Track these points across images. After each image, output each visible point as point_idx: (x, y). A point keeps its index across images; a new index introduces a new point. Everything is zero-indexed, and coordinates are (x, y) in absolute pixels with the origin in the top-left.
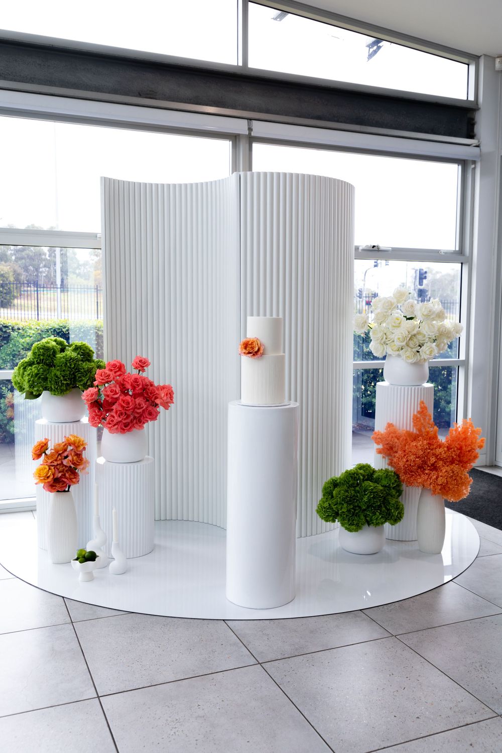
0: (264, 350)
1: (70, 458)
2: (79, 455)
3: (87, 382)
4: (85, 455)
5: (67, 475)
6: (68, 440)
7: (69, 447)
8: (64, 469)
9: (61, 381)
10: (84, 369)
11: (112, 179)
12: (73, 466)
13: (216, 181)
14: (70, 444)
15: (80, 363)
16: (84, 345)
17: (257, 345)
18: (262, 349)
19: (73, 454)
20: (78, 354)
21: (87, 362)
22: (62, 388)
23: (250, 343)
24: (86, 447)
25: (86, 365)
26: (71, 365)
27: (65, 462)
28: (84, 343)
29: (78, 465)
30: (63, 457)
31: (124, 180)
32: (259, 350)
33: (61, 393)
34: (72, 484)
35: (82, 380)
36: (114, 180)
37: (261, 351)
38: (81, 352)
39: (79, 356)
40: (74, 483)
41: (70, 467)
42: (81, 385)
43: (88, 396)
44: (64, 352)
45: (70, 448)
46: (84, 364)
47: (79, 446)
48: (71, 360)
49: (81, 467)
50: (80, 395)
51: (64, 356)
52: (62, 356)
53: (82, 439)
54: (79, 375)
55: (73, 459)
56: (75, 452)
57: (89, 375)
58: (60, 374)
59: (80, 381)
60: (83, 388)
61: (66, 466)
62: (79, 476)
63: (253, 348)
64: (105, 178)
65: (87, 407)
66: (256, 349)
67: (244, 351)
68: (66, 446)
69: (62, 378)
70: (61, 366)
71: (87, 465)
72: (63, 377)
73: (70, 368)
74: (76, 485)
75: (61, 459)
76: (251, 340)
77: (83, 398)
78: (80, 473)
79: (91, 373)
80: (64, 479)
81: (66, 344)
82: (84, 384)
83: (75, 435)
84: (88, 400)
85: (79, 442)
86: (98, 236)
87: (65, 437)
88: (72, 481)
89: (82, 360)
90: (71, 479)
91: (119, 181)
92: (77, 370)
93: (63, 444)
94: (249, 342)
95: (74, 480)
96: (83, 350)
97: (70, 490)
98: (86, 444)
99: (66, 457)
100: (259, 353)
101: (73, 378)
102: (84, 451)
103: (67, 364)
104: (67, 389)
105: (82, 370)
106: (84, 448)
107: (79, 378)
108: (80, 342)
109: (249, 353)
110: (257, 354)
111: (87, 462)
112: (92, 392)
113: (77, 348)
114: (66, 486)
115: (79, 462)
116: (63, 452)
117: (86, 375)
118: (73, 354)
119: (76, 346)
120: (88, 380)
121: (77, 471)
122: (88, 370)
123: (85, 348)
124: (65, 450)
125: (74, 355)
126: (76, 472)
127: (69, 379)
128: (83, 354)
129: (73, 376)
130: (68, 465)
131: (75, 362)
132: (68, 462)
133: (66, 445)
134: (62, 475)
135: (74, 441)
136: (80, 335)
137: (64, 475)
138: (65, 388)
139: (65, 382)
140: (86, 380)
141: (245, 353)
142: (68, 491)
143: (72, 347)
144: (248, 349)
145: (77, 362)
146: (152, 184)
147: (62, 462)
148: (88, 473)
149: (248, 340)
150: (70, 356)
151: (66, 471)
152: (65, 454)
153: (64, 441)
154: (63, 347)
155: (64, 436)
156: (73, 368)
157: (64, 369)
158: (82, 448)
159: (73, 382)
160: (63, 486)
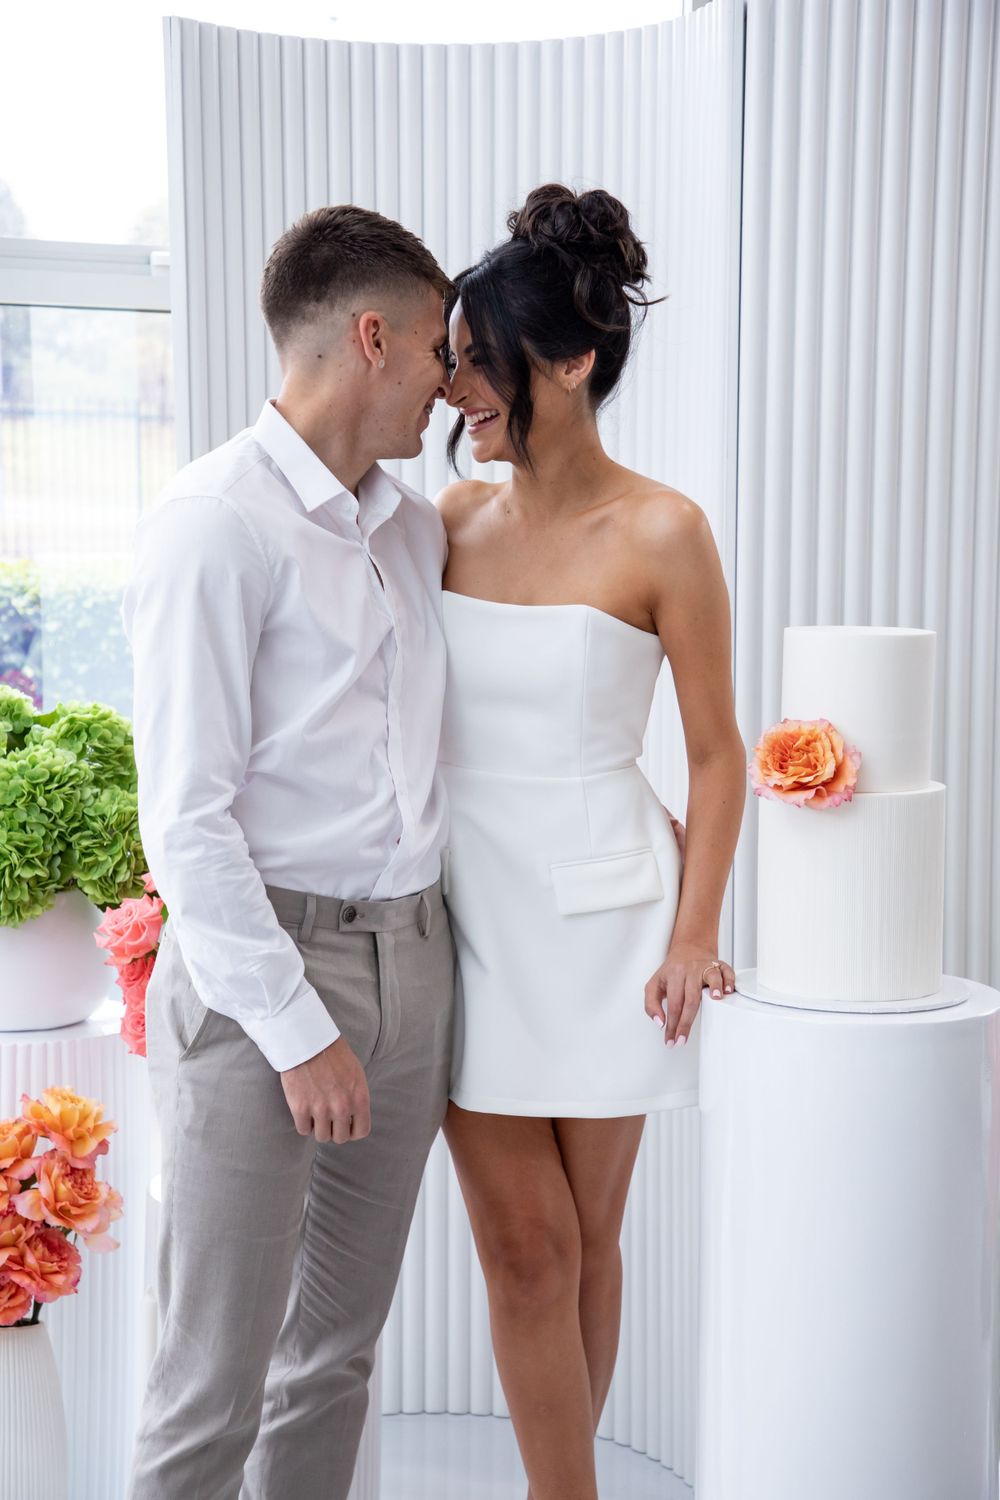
0: (859, 773)
1: (43, 1188)
2: (78, 1175)
3: (115, 872)
4: (104, 1172)
5: (31, 1260)
6: (37, 1114)
7: (41, 1140)
8: (19, 1235)
9: (12, 868)
10: (103, 817)
11: (211, 26)
12: (54, 1222)
13: (639, 32)
14: (45, 1131)
15: (89, 792)
16: (104, 718)
17: (829, 754)
18: (851, 768)
19: (56, 1172)
20: (80, 755)
21: (118, 789)
22: (15, 897)
23: (800, 742)
24: (110, 1138)
25: (109, 802)
26: (50, 803)
27: (24, 1205)
28: (104, 709)
29: (78, 1217)
30: (17, 1185)
31: (260, 30)
32: (838, 772)
33: (11, 915)
34: (49, 1294)
35: (97, 864)
36: (219, 30)
37: (849, 780)
38: (96, 749)
39: (84, 764)
40: (59, 1291)
41: (45, 1224)
42: (93, 883)
43: (120, 933)
44: (23, 746)
45: (43, 1146)
46: (106, 796)
47: (81, 1138)
48: (51, 780)
49: (89, 1224)
50: (87, 923)
51: (22, 768)
52: (15, 766)
53: (93, 1105)
54: (85, 843)
55: (55, 1193)
56: (65, 1162)
57: (123, 843)
58: (9, 840)
59: (89, 868)
60: (98, 894)
61: (26, 1222)
62: (78, 1259)
63: (813, 767)
64: (182, 22)
65: (114, 973)
66: (827, 772)
67: (777, 777)
68: (28, 1138)
69: (15, 858)
70: (13, 805)
71: (114, 1213)
72: (21, 850)
73: (50, 815)
74: (66, 1300)
75: (10, 1192)
76: (806, 729)
77: (101, 940)
78: (83, 1249)
79: (131, 833)
80: (16, 1278)
81: (31, 710)
82: (102, 879)
83: (67, 1088)
84: (119, 951)
85: (84, 1118)
86: (155, 261)
87: (25, 1097)
88: (51, 1285)
89: (96, 782)
90: (44, 1275)
91: (238, 33)
92: (76, 824)
93: (18, 1129)
94: (794, 737)
95: (59, 1279)
96: (103, 739)
97: (41, 1317)
98: (110, 1127)
99: (26, 1185)
100: (840, 787)
101: (61, 854)
102: (100, 1157)
103: (34, 799)
104: (34, 900)
105: (98, 825)
106: (103, 1146)
107: (84, 855)
108: (89, 705)
109: (800, 787)
110: (829, 793)
111: (114, 1201)
112: (136, 917)
113: (74, 732)
114: (24, 1306)
115: (80, 1206)
116: (17, 1162)
117: (114, 841)
118: (58, 758)
119: (72, 721)
120: (119, 864)
121: (70, 1238)
122: (119, 824)
123: (108, 733)
124: (26, 1154)
125: (63, 759)
126: (67, 1243)
127: (42, 859)
128: (101, 756)
129: (60, 847)
130: (37, 1218)
131: (66, 789)
132: (36, 1206)
133: (26, 1131)
134: (10, 1259)
135: (62, 1116)
136: (81, 624)
137: (20, 1260)
138: (26, 898)
139: (27, 874)
140: (111, 865)
141: (778, 787)
142: (34, 1321)
143: (56, 726)
144: (791, 769)
145: (78, 792)
146: (373, 46)
147: (11, 1205)
148: (118, 1245)
149: (792, 729)
150: (49, 767)
151: (28, 1242)
152: (25, 1170)
153: (19, 1114)
154: (20, 726)
155: (19, 1096)
156: (62, 814)
157: (23, 817)
158: (92, 1144)
159: (58, 873)
160: (12, 1303)
